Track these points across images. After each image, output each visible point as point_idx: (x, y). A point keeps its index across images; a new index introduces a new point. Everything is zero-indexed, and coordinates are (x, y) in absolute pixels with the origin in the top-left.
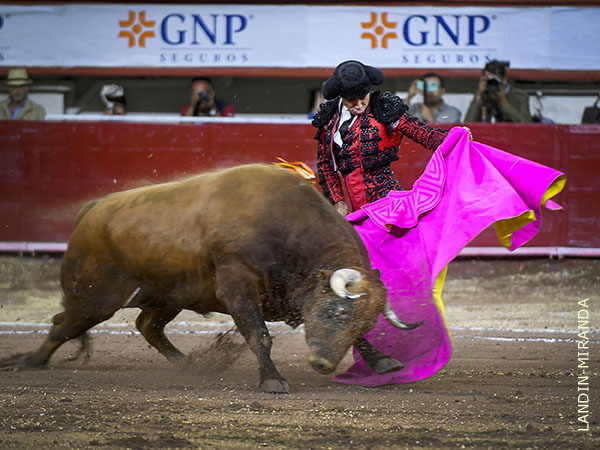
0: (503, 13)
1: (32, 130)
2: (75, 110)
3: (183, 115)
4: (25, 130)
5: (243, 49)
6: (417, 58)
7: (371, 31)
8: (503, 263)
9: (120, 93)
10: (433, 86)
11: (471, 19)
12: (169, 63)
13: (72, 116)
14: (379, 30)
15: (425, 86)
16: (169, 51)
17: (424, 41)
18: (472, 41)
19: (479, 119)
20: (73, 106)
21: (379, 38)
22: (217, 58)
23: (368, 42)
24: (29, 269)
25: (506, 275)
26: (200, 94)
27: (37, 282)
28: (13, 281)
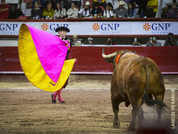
0: (173, 23)
1: (74, 48)
2: (83, 44)
3: (106, 45)
4: (73, 48)
5: (118, 31)
6: (155, 32)
7: (145, 27)
8: (173, 75)
9: (92, 39)
10: (154, 39)
11: (166, 24)
12: (103, 34)
13: (83, 45)
14: (147, 27)
15: (152, 39)
16: (103, 31)
17: (156, 29)
18: (166, 29)
19: (167, 45)
20: (83, 43)
21: (147, 28)
22: (113, 33)
23: (145, 29)
24: (74, 77)
25: (173, 78)
26: (109, 40)
27: (76, 80)
28: (70, 80)
